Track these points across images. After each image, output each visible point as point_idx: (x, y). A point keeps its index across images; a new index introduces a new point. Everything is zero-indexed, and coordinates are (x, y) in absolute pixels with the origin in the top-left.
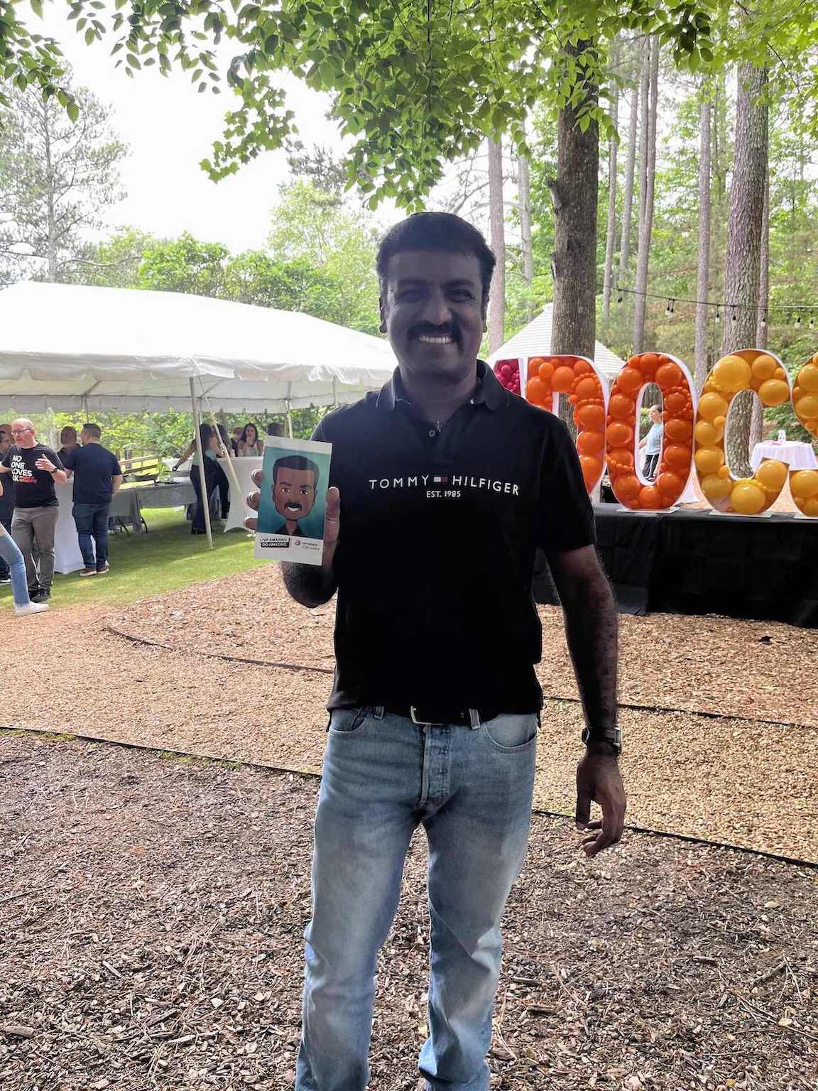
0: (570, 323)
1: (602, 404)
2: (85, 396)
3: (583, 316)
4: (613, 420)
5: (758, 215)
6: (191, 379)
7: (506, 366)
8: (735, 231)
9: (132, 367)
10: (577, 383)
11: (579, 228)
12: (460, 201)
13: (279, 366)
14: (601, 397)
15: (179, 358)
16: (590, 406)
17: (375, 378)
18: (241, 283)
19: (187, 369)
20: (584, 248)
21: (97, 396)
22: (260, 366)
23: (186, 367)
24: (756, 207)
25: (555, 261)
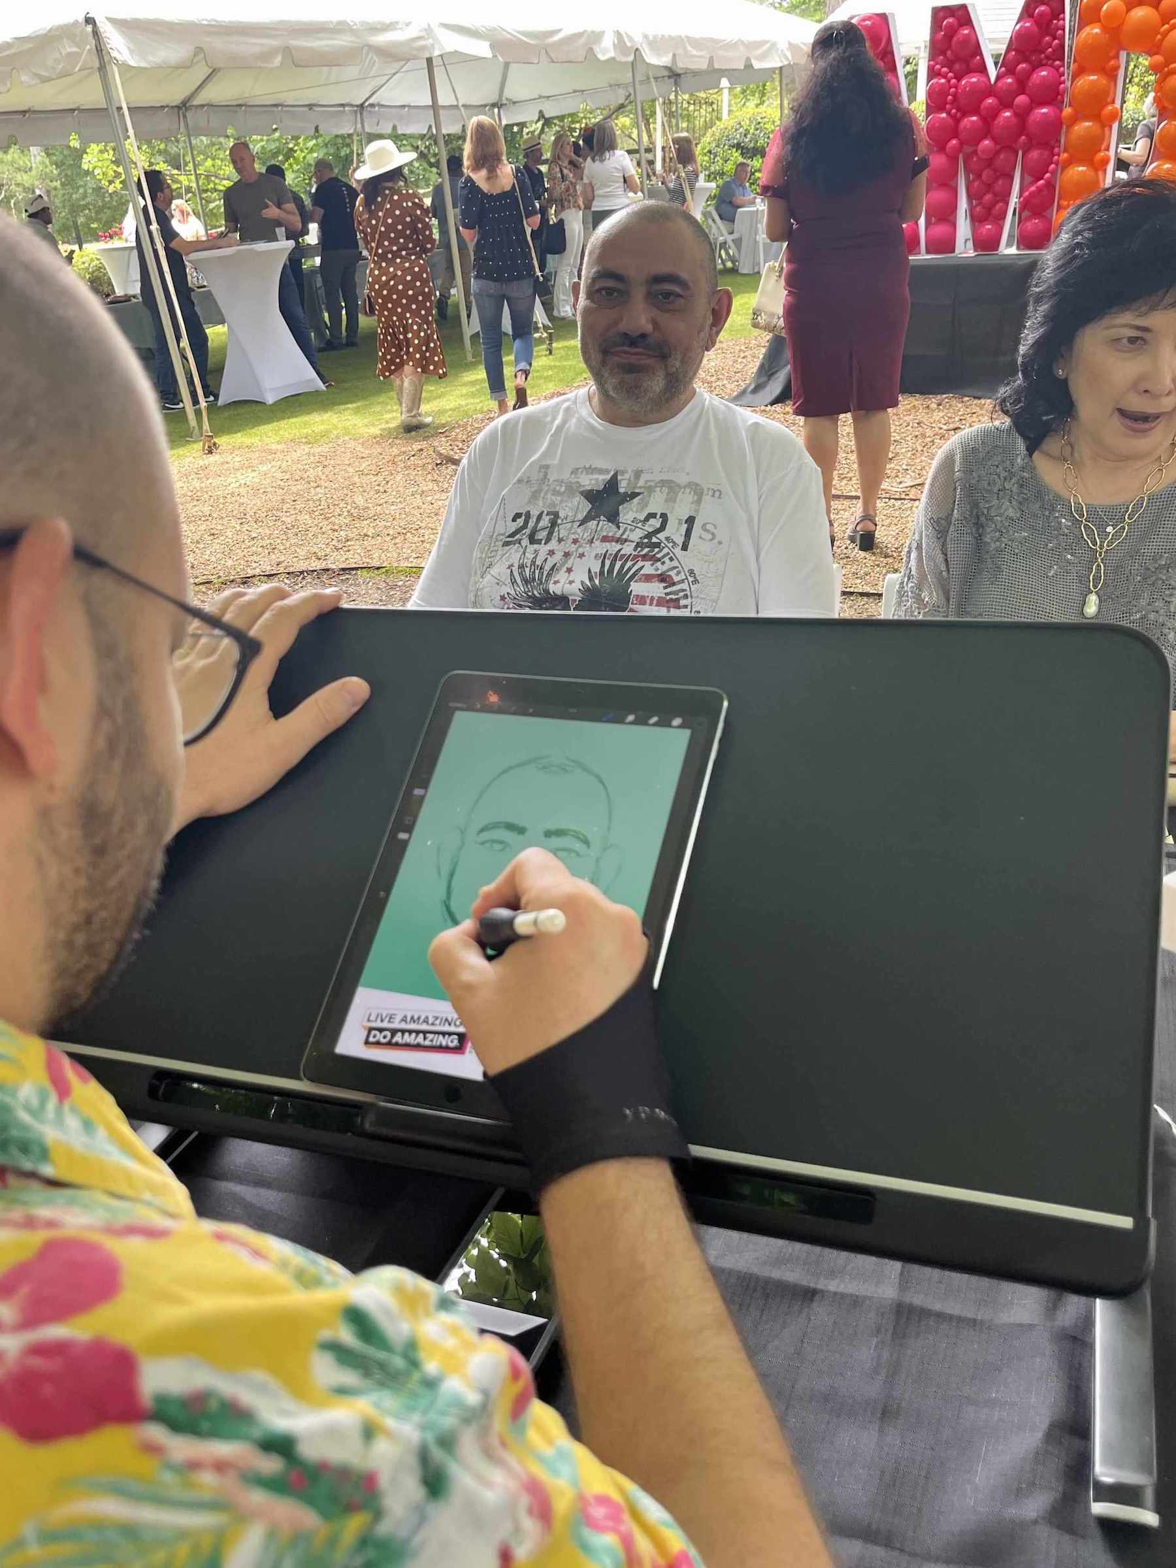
2: (183, 107)
6: (429, 61)
9: (343, 41)
10: (1164, 35)
17: (694, 52)
19: (422, 43)
21: (203, 106)
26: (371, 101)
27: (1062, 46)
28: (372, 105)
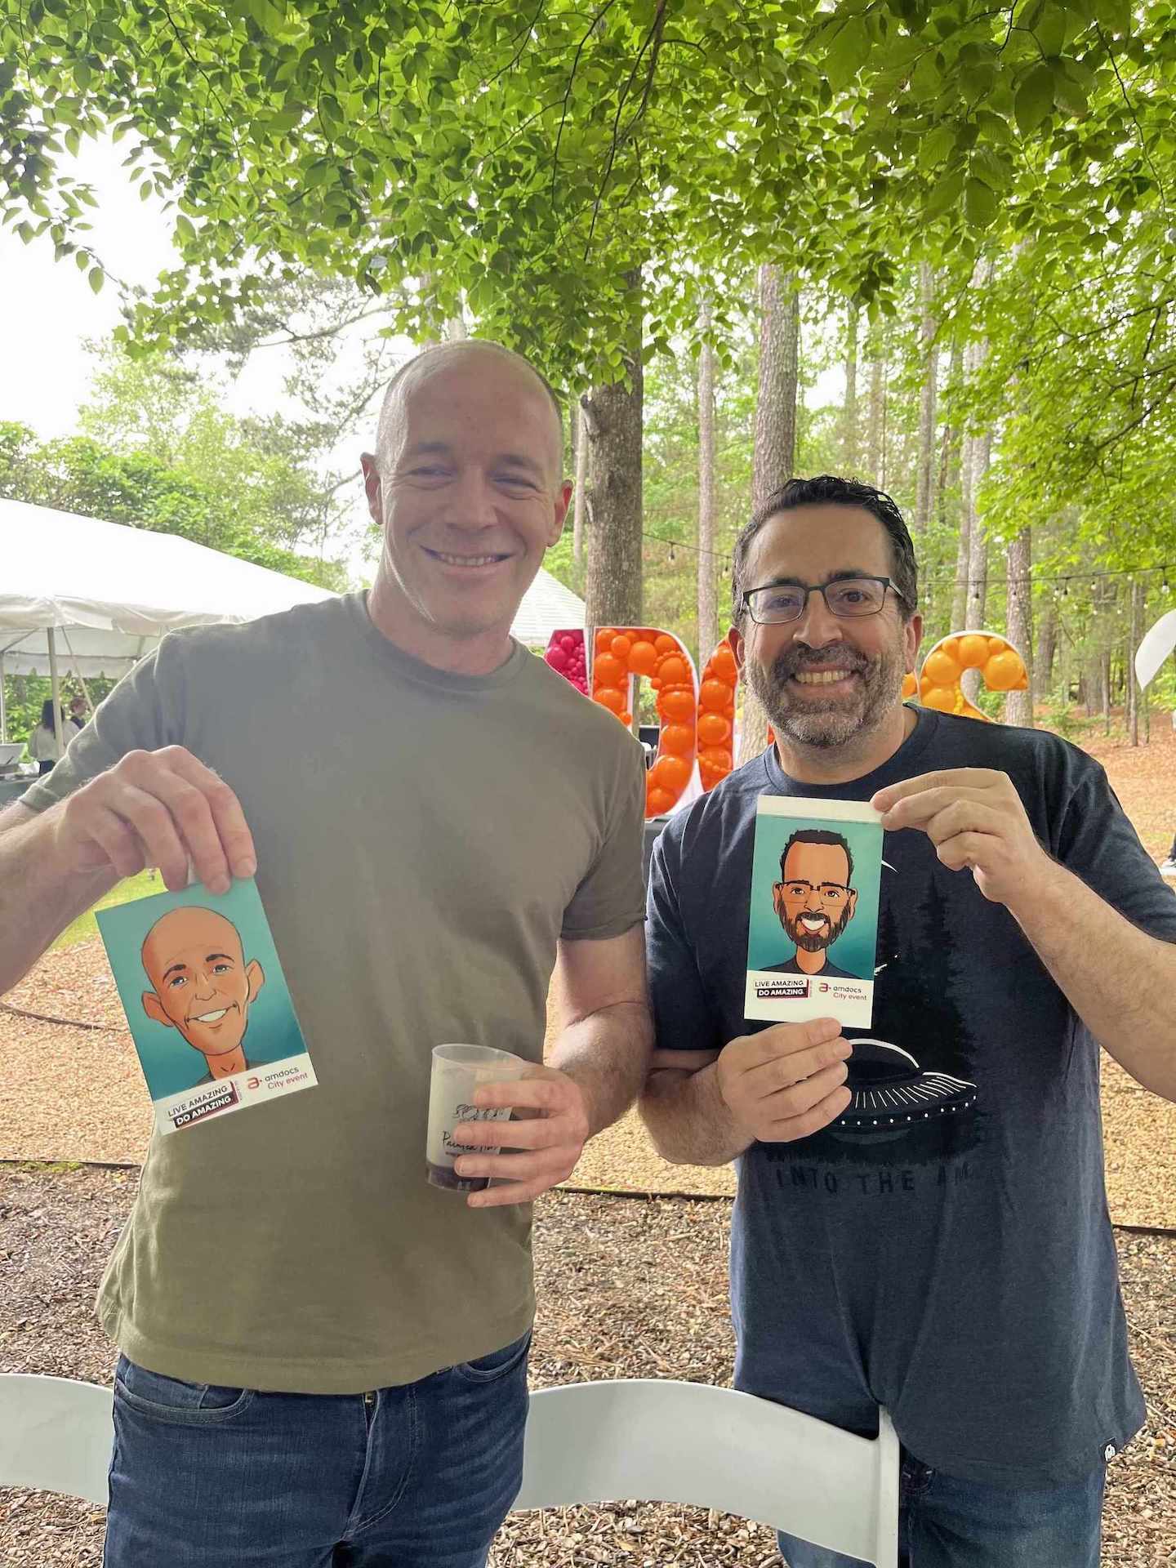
0: (613, 582)
1: (691, 691)
3: (629, 574)
4: (706, 711)
5: (788, 454)
6: (50, 631)
7: (567, 638)
8: (763, 471)
10: (661, 664)
11: (622, 462)
12: (369, 391)
13: (172, 614)
14: (689, 681)
15: (33, 599)
16: (677, 693)
18: (49, 482)
19: (45, 615)
20: (629, 487)
22: (150, 614)
23: (42, 612)
24: (787, 442)
25: (592, 501)
26: (12, 649)
27: (584, 666)
28: (14, 652)
